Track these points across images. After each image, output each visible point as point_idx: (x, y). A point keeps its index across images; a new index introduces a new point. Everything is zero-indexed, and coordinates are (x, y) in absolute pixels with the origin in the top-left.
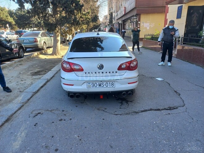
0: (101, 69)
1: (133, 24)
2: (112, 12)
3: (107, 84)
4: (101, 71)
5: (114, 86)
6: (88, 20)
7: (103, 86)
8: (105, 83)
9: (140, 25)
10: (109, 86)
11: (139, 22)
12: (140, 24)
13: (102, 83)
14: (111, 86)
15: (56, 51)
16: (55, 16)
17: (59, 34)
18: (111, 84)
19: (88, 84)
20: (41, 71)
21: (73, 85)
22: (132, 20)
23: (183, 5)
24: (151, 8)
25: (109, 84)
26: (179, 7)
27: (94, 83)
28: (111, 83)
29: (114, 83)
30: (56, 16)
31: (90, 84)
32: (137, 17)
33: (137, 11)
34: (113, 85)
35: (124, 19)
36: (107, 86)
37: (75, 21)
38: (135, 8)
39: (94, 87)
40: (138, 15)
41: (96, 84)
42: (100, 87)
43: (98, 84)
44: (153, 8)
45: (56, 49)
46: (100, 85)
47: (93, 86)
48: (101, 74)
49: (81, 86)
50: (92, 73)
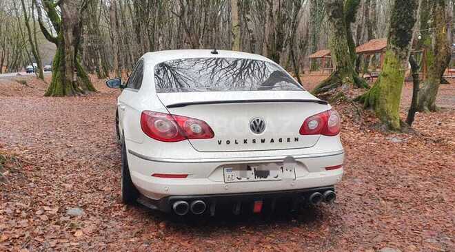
0: (259, 132)
4: (258, 136)
19: (228, 171)
39: (243, 180)
42: (258, 179)
46: (257, 175)
48: (259, 145)
49: (208, 178)
50: (236, 143)
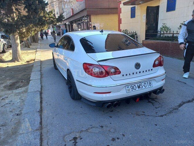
0: (138, 69)
1: (83, 25)
2: (55, 14)
3: (145, 84)
4: (138, 71)
5: (152, 86)
6: (52, 19)
7: (142, 87)
8: (143, 84)
9: (91, 26)
10: (147, 87)
11: (90, 23)
12: (91, 24)
13: (140, 84)
14: (149, 86)
15: (17, 57)
16: (10, 16)
17: (18, 37)
18: (149, 84)
19: (127, 87)
20: (17, 82)
21: (110, 92)
22: (84, 21)
23: (136, 6)
24: (100, 9)
25: (147, 84)
26: (132, 8)
27: (133, 86)
28: (148, 82)
29: (151, 81)
30: (12, 15)
31: (129, 87)
32: (88, 18)
33: (87, 12)
34: (150, 85)
35: (71, 20)
36: (145, 86)
37: (41, 20)
38: (85, 9)
39: (134, 90)
40: (89, 16)
41: (135, 86)
42: (139, 89)
43: (137, 86)
44: (101, 9)
45: (17, 54)
46: (139, 87)
47: (132, 89)
48: (138, 74)
49: (119, 92)
50: (130, 75)
